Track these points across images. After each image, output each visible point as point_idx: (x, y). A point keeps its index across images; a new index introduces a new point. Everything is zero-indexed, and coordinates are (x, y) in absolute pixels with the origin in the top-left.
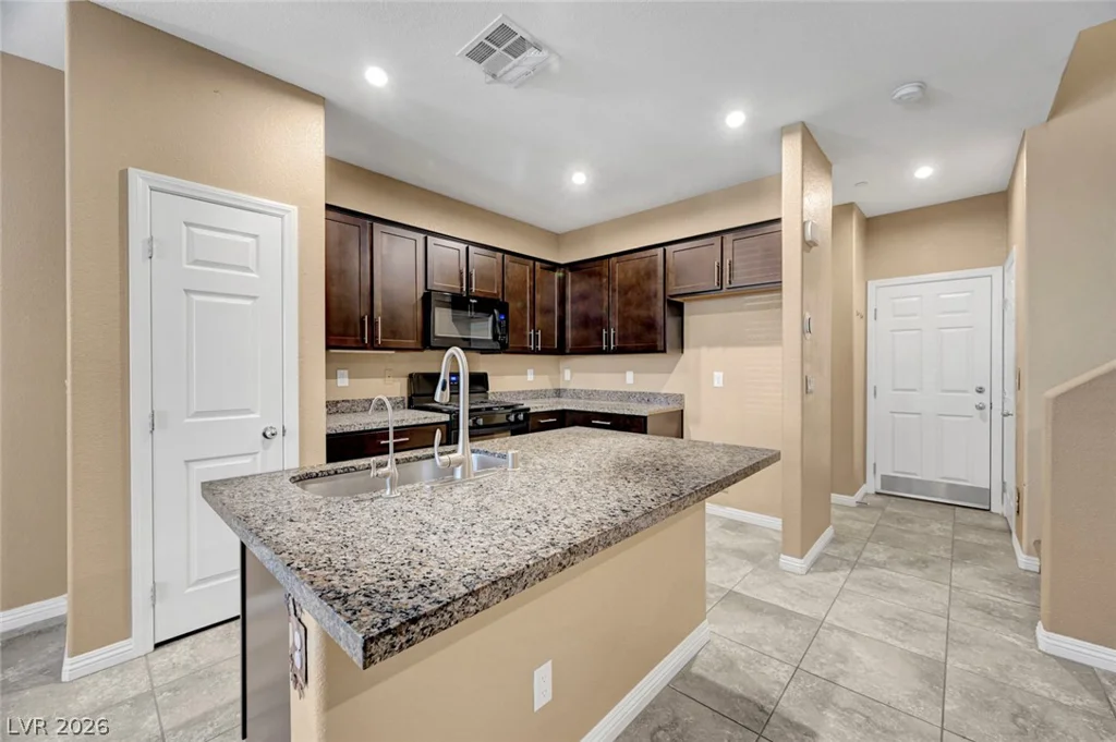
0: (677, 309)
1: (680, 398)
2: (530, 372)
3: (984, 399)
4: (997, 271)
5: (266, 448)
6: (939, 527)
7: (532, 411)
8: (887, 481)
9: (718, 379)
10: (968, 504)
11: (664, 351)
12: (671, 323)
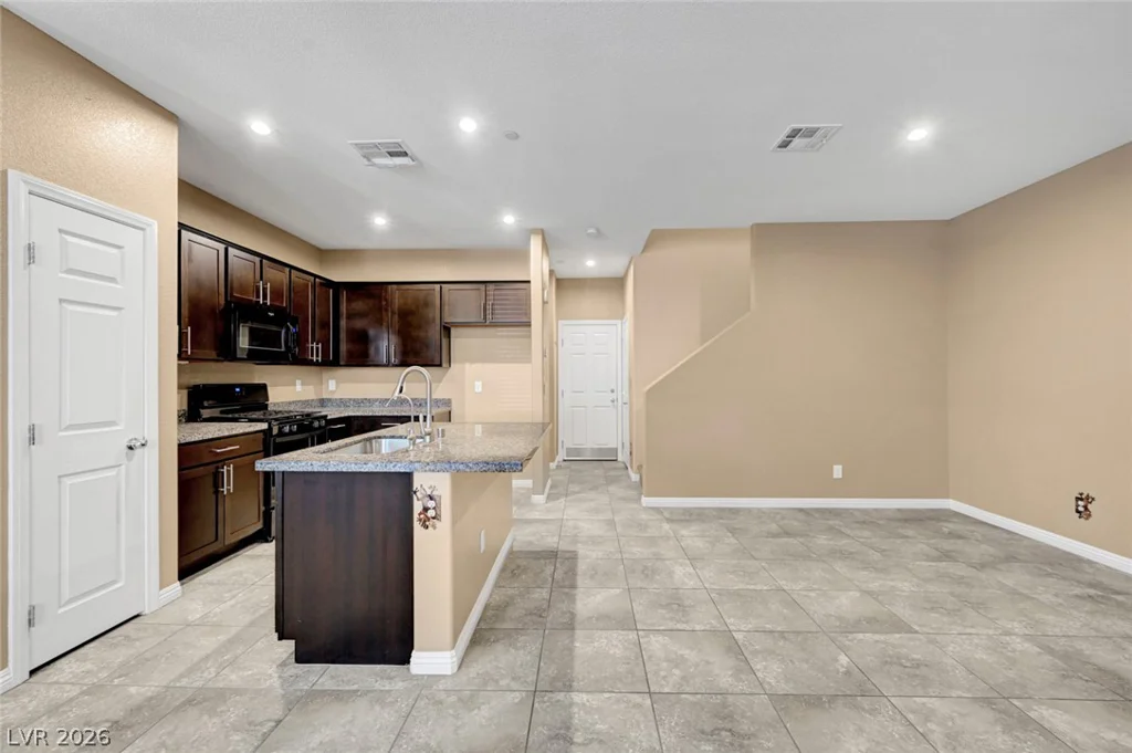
0: (447, 330)
1: (448, 402)
2: (298, 382)
3: (614, 396)
4: (619, 322)
5: (129, 459)
6: (598, 471)
7: (329, 417)
8: (569, 451)
9: (478, 387)
10: (606, 458)
11: (440, 365)
12: (444, 341)
